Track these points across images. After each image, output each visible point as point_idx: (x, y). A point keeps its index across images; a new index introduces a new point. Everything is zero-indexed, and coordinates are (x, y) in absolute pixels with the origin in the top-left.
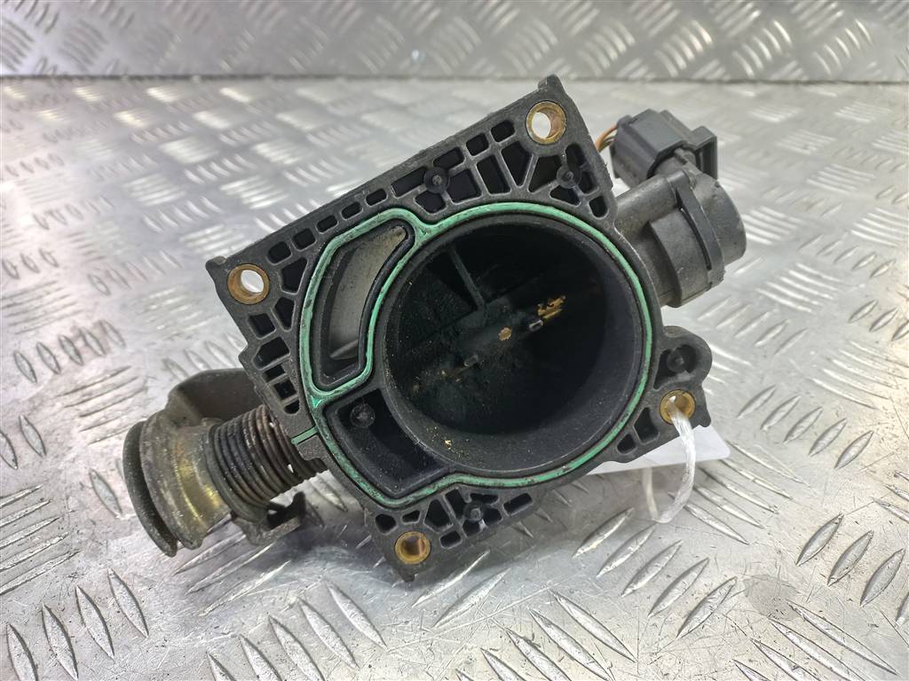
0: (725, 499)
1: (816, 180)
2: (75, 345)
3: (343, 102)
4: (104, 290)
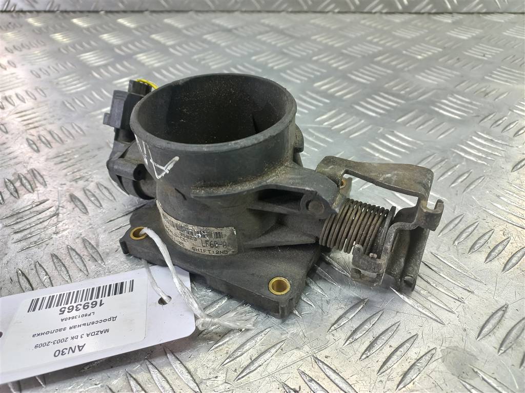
1: (490, 76)
2: (15, 185)
3: (192, 27)
4: (36, 149)
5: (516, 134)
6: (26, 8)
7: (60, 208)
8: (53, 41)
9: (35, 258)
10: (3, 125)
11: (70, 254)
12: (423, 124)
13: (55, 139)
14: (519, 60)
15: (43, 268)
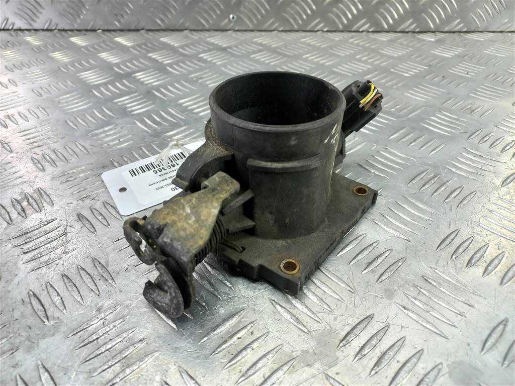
0: (431, 307)
1: (475, 94)
2: (22, 204)
3: (187, 46)
4: (41, 168)
5: (503, 150)
6: (24, 27)
7: (68, 228)
8: (53, 59)
9: (46, 278)
10: (7, 144)
11: (80, 274)
12: (415, 140)
13: (59, 158)
14: (501, 77)
15: (54, 288)
